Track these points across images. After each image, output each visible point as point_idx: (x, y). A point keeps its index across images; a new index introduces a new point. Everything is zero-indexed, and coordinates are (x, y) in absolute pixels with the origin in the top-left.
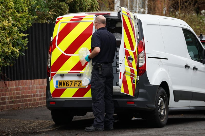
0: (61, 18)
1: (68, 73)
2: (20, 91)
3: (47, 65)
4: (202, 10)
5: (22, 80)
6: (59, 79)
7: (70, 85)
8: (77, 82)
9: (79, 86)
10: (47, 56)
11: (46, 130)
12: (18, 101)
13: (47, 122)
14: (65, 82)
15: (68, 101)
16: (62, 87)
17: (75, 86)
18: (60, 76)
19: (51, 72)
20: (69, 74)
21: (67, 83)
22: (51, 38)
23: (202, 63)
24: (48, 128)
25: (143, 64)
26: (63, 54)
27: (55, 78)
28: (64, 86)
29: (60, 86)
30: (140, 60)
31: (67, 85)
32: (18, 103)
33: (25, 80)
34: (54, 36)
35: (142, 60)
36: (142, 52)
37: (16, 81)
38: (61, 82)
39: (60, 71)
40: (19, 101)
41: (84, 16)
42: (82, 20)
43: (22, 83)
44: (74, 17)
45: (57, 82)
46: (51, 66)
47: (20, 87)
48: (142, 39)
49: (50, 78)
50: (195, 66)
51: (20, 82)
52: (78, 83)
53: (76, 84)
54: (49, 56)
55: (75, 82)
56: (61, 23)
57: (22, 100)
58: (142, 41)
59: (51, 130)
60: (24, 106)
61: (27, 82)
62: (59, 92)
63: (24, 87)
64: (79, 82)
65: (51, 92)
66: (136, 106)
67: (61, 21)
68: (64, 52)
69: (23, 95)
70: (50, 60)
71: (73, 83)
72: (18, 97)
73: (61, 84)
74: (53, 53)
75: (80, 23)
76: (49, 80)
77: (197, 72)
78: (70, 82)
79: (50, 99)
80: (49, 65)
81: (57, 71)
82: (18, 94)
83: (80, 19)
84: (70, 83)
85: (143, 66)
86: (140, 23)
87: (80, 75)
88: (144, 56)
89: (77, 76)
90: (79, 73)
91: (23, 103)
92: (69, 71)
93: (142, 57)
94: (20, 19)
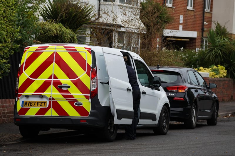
0: (28, 48)
1: (32, 94)
2: (6, 108)
3: (15, 88)
4: (181, 47)
5: (8, 99)
6: (25, 99)
7: (33, 105)
8: (39, 102)
9: (41, 106)
10: (16, 80)
11: (12, 143)
12: (3, 116)
13: (17, 135)
14: (29, 102)
15: (31, 118)
16: (27, 107)
17: (37, 106)
18: (25, 97)
19: (18, 94)
20: (33, 96)
21: (31, 103)
22: (19, 64)
23: (151, 88)
24: (15, 141)
25: (95, 88)
26: (28, 78)
27: (21, 98)
28: (28, 105)
29: (25, 105)
30: (92, 85)
31: (31, 105)
32: (3, 118)
33: (11, 99)
34: (22, 63)
35: (94, 85)
36: (95, 78)
37: (2, 100)
38: (26, 102)
39: (26, 93)
40: (5, 117)
41: (47, 47)
42: (46, 50)
43: (8, 101)
44: (39, 47)
45: (23, 102)
46: (18, 88)
47: (6, 104)
48: (95, 67)
49: (17, 99)
50: (144, 91)
51: (5, 100)
52: (40, 104)
53: (39, 104)
54: (18, 79)
55: (38, 102)
56: (28, 52)
57: (8, 115)
58: (95, 69)
59: (17, 142)
60: (9, 120)
61: (13, 100)
62: (24, 110)
63: (9, 105)
64: (41, 102)
65: (18, 110)
66: (88, 124)
67: (28, 50)
68: (30, 77)
69: (9, 111)
70: (18, 83)
71: (36, 103)
72: (4, 113)
73: (26, 104)
74: (20, 77)
75: (43, 53)
76: (16, 100)
77: (146, 95)
78: (34, 102)
79: (17, 116)
80: (17, 88)
81: (23, 93)
82: (3, 111)
83: (44, 49)
84: (33, 104)
85: (95, 90)
86: (93, 54)
87: (42, 96)
88: (96, 82)
89: (40, 97)
90: (41, 94)
91: (8, 118)
92: (32, 93)
93: (94, 83)
94: (3, 48)
